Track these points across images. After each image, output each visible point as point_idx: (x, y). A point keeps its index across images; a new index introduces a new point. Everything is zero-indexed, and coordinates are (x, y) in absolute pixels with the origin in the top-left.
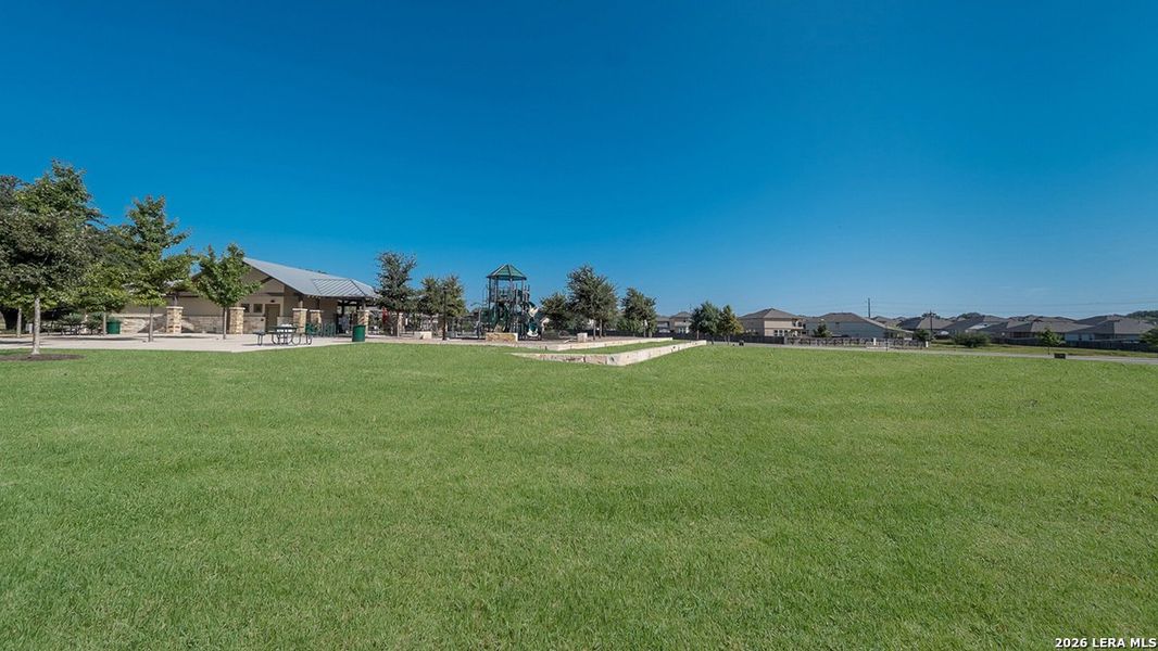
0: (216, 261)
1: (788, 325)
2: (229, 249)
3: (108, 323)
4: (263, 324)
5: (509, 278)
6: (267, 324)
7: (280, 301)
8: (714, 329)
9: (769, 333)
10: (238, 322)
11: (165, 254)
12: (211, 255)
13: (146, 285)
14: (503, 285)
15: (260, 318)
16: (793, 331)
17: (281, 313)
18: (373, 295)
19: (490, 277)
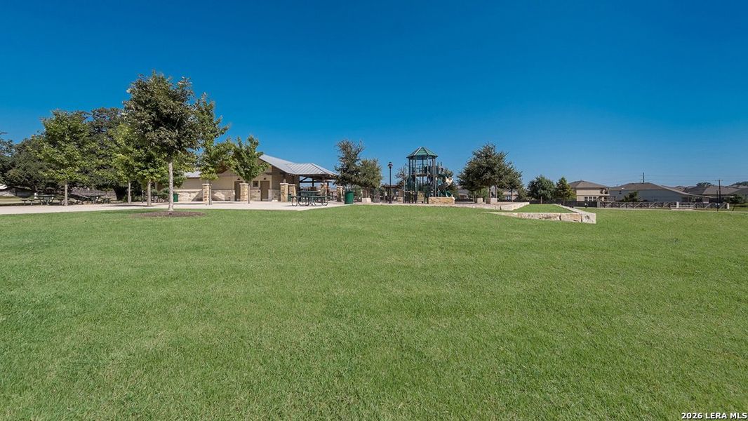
0: (243, 148)
1: (597, 193)
2: (250, 140)
3: (174, 195)
4: (259, 195)
5: (423, 158)
6: (262, 194)
7: (269, 178)
8: (549, 196)
9: (580, 199)
10: (245, 193)
11: (216, 142)
12: (240, 144)
13: (207, 164)
14: (418, 164)
15: (257, 191)
16: (600, 197)
17: (271, 187)
18: (331, 173)
19: (411, 158)
